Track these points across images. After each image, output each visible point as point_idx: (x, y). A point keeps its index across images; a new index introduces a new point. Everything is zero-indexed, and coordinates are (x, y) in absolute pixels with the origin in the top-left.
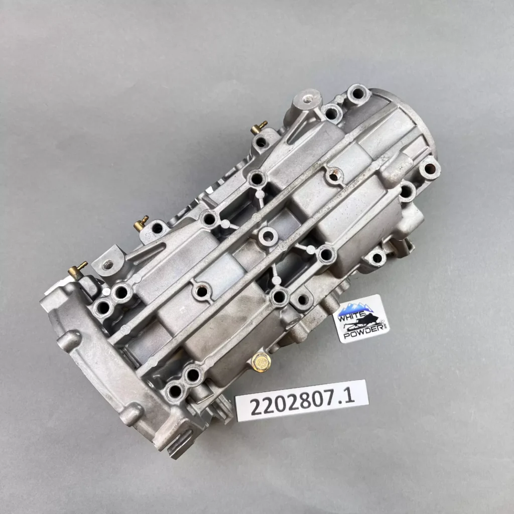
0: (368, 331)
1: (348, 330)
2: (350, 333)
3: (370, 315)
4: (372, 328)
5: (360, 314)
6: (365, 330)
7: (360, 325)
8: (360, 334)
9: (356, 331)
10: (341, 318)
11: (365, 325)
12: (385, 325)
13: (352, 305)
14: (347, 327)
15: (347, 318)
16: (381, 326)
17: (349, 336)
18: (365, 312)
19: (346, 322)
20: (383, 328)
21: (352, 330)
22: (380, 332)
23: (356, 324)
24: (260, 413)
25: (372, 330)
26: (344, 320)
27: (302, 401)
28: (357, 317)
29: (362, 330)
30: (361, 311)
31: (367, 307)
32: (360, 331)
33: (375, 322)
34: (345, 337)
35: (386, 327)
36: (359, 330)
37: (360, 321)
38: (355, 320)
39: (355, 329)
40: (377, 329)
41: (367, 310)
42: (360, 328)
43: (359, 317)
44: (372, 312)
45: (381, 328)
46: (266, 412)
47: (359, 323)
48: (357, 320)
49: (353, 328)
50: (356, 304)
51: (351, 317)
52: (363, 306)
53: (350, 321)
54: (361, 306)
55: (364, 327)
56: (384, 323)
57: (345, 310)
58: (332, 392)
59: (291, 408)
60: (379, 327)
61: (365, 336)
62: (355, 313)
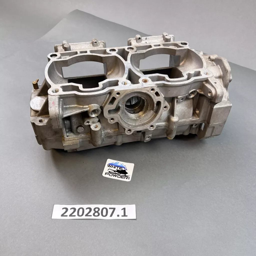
0: (119, 176)
1: (109, 172)
2: (109, 173)
3: (125, 171)
4: (122, 176)
5: (120, 168)
6: (117, 176)
7: (117, 173)
8: (114, 176)
9: (113, 174)
10: (110, 165)
11: (119, 173)
12: (129, 178)
13: (118, 163)
14: (110, 170)
15: (112, 167)
16: (127, 178)
17: (108, 174)
19: (111, 168)
20: (128, 179)
21: (112, 173)
22: (125, 180)
23: (115, 171)
24: (67, 216)
25: (121, 177)
26: (110, 167)
27: (94, 212)
28: (117, 168)
29: (116, 175)
30: (121, 167)
31: (125, 167)
32: (115, 175)
33: (125, 174)
34: (106, 174)
35: (129, 179)
36: (114, 174)
37: (118, 171)
38: (115, 169)
39: (113, 173)
40: (124, 178)
41: (125, 168)
42: (116, 173)
43: (118, 169)
44: (127, 170)
45: (126, 178)
46: (71, 215)
47: (116, 171)
48: (117, 170)
49: (112, 172)
50: (120, 163)
51: (115, 168)
52: (123, 166)
53: (113, 169)
54: (123, 165)
55: (118, 174)
56: (129, 177)
57: (114, 163)
58: (114, 209)
59: (87, 215)
60: (125, 177)
61: (116, 178)
62: (118, 167)
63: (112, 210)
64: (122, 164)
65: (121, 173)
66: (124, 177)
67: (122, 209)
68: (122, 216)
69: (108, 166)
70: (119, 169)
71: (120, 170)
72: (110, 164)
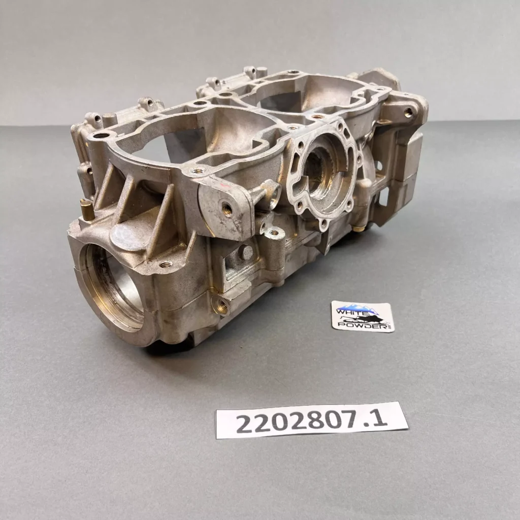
2: (346, 323)
3: (375, 316)
4: (373, 325)
6: (364, 325)
7: (360, 321)
8: (357, 327)
10: (340, 311)
11: (366, 322)
12: (390, 326)
13: (356, 306)
14: (344, 319)
15: (347, 313)
16: (385, 326)
18: (369, 313)
20: (387, 328)
23: (355, 319)
25: (373, 327)
26: (343, 313)
27: (310, 420)
29: (361, 324)
30: (365, 312)
32: (359, 325)
34: (339, 325)
35: (390, 328)
36: (357, 324)
37: (361, 318)
39: (352, 322)
41: (373, 313)
43: (361, 314)
44: (378, 315)
46: (259, 430)
48: (358, 316)
50: (360, 306)
51: (352, 313)
52: (369, 309)
54: (366, 309)
55: (364, 323)
57: (347, 307)
58: (353, 413)
59: (295, 427)
60: (381, 326)
61: (363, 329)
62: (358, 312)
63: (350, 414)
64: (364, 307)
65: (369, 321)
66: (379, 326)
67: (371, 412)
68: (375, 425)
69: (339, 313)
70: (363, 314)
71: (365, 316)
72: (341, 309)
